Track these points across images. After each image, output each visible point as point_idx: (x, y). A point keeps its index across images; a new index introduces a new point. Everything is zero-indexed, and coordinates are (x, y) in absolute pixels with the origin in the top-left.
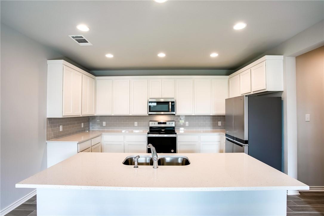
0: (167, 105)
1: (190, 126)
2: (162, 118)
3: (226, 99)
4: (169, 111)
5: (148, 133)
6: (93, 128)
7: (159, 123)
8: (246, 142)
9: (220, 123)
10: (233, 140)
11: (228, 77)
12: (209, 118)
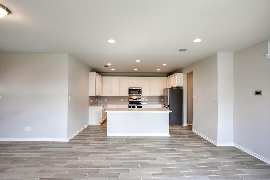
0: (137, 91)
1: (148, 101)
2: (135, 97)
3: (164, 89)
4: (138, 94)
5: (129, 104)
6: (100, 102)
7: (134, 100)
8: (169, 106)
11: (167, 77)
12: (158, 97)
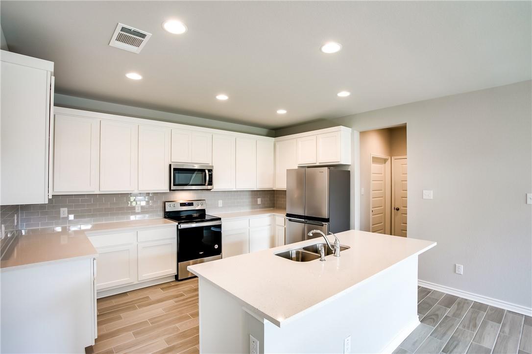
0: (202, 175)
1: (224, 207)
3: (287, 170)
4: (205, 185)
7: (182, 205)
8: (327, 220)
9: (259, 201)
10: (304, 220)
11: (273, 139)
12: (247, 193)
